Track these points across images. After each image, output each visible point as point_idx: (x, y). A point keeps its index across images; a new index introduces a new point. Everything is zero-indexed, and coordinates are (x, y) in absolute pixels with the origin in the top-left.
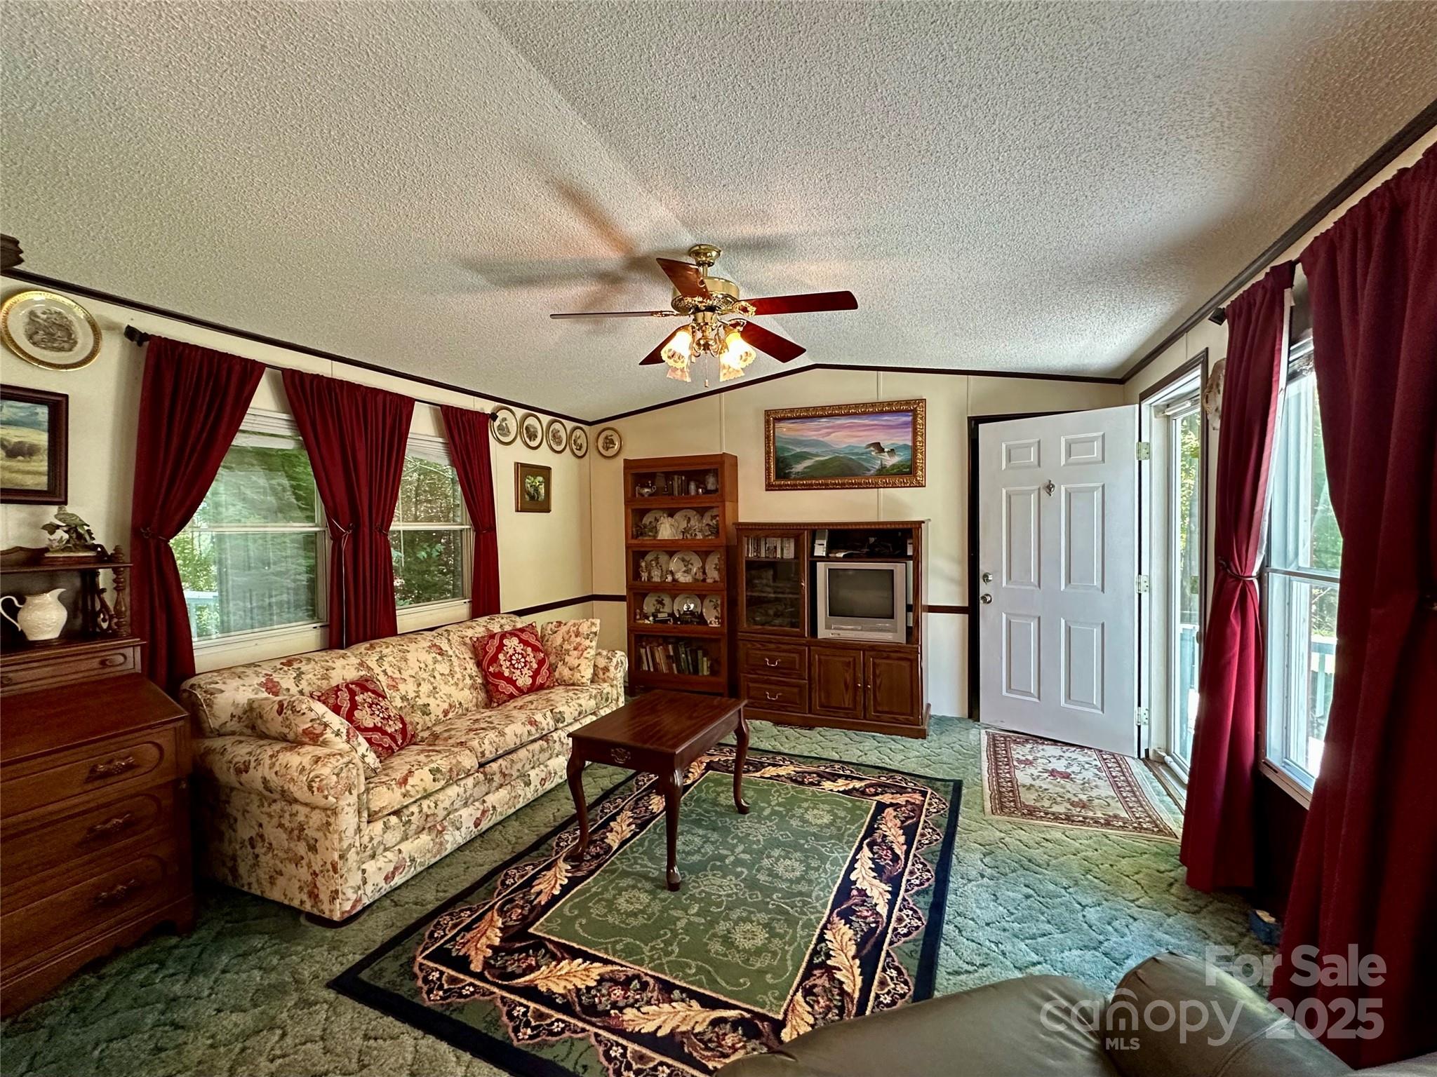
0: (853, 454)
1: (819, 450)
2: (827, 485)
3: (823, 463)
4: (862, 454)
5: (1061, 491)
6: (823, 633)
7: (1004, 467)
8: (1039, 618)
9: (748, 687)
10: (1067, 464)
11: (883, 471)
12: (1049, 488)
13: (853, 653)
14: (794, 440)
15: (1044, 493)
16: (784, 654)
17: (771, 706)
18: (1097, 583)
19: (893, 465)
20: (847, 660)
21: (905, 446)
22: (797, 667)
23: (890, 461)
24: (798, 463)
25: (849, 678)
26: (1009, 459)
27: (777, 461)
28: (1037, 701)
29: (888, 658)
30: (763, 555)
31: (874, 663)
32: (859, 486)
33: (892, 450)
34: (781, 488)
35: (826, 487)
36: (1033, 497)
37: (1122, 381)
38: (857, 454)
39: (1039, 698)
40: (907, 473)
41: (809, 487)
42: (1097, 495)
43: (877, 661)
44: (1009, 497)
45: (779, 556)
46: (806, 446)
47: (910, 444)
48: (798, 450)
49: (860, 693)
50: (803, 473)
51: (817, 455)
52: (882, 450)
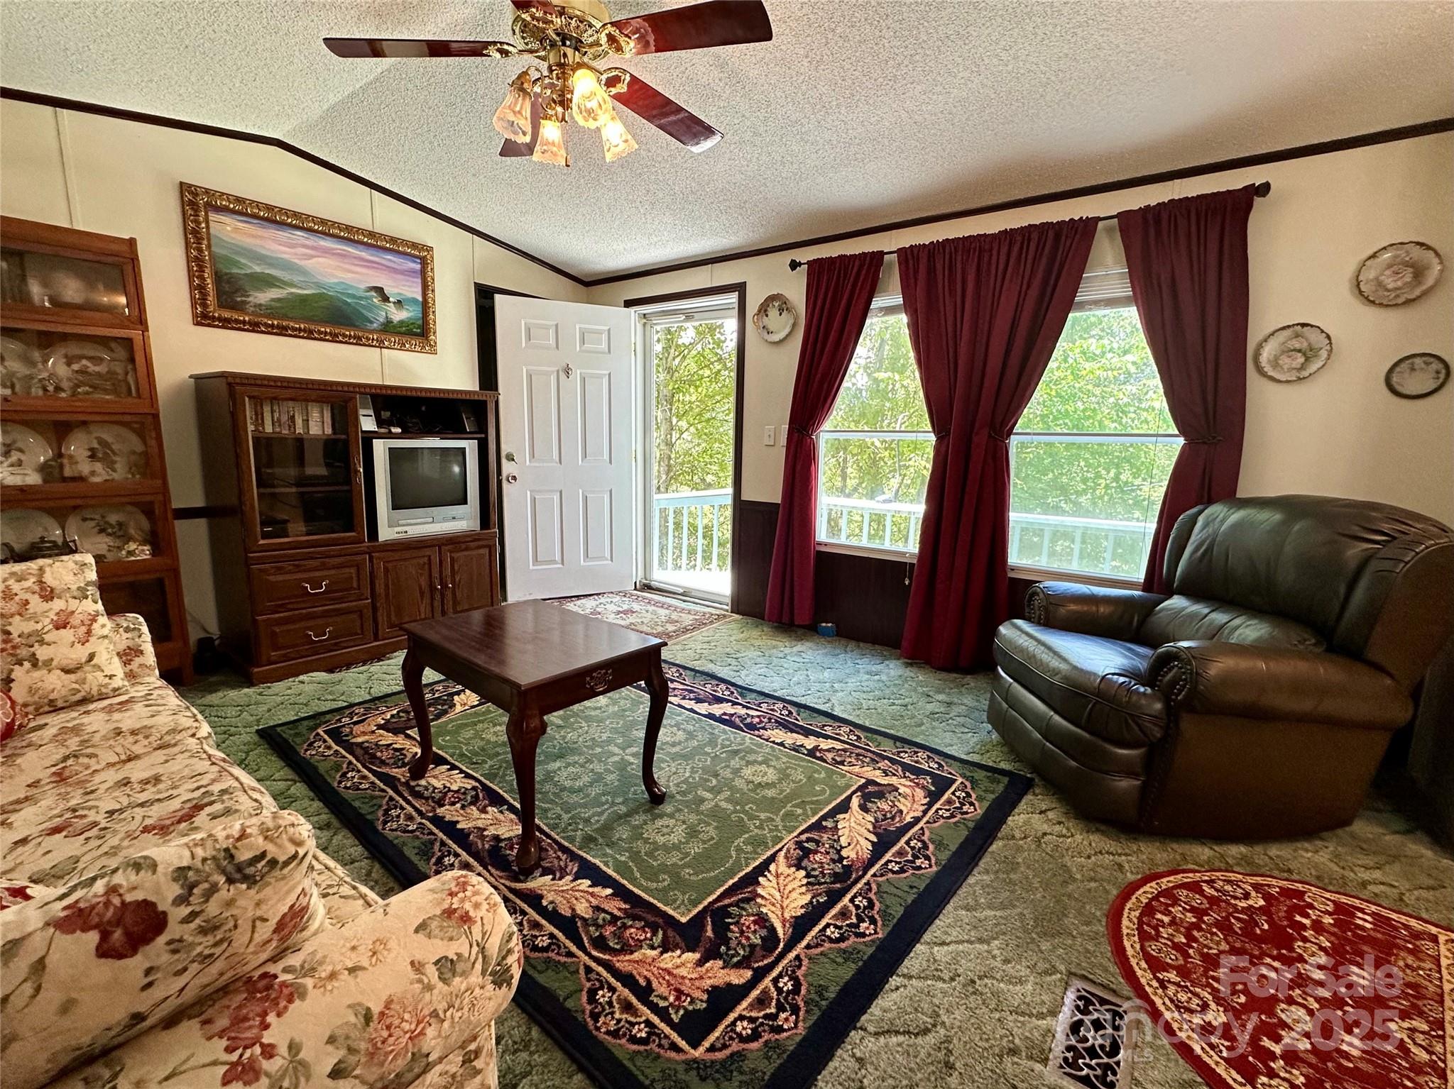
0: (349, 295)
1: (296, 278)
2: (311, 332)
3: (304, 300)
4: (361, 298)
5: (577, 374)
6: (386, 533)
7: (524, 345)
8: (561, 492)
9: (274, 634)
10: (580, 351)
11: (389, 328)
12: (567, 371)
13: (427, 552)
14: (250, 251)
15: (562, 376)
16: (333, 572)
17: (316, 649)
18: (606, 457)
19: (401, 322)
20: (422, 561)
21: (414, 301)
22: (355, 585)
23: (398, 316)
24: (259, 289)
25: (424, 582)
26: (529, 338)
27: (219, 278)
28: (560, 566)
29: (466, 549)
30: (269, 429)
31: (452, 559)
32: (358, 342)
33: (399, 302)
34: (226, 324)
35: (310, 335)
36: (553, 378)
37: (587, 284)
38: (353, 296)
39: (563, 564)
40: (416, 334)
41: (282, 331)
42: (605, 381)
43: (455, 555)
44: (530, 377)
45: (300, 430)
46: (271, 265)
47: (420, 299)
48: (258, 269)
49: (438, 597)
50: (268, 307)
51: (292, 285)
52: (386, 299)
